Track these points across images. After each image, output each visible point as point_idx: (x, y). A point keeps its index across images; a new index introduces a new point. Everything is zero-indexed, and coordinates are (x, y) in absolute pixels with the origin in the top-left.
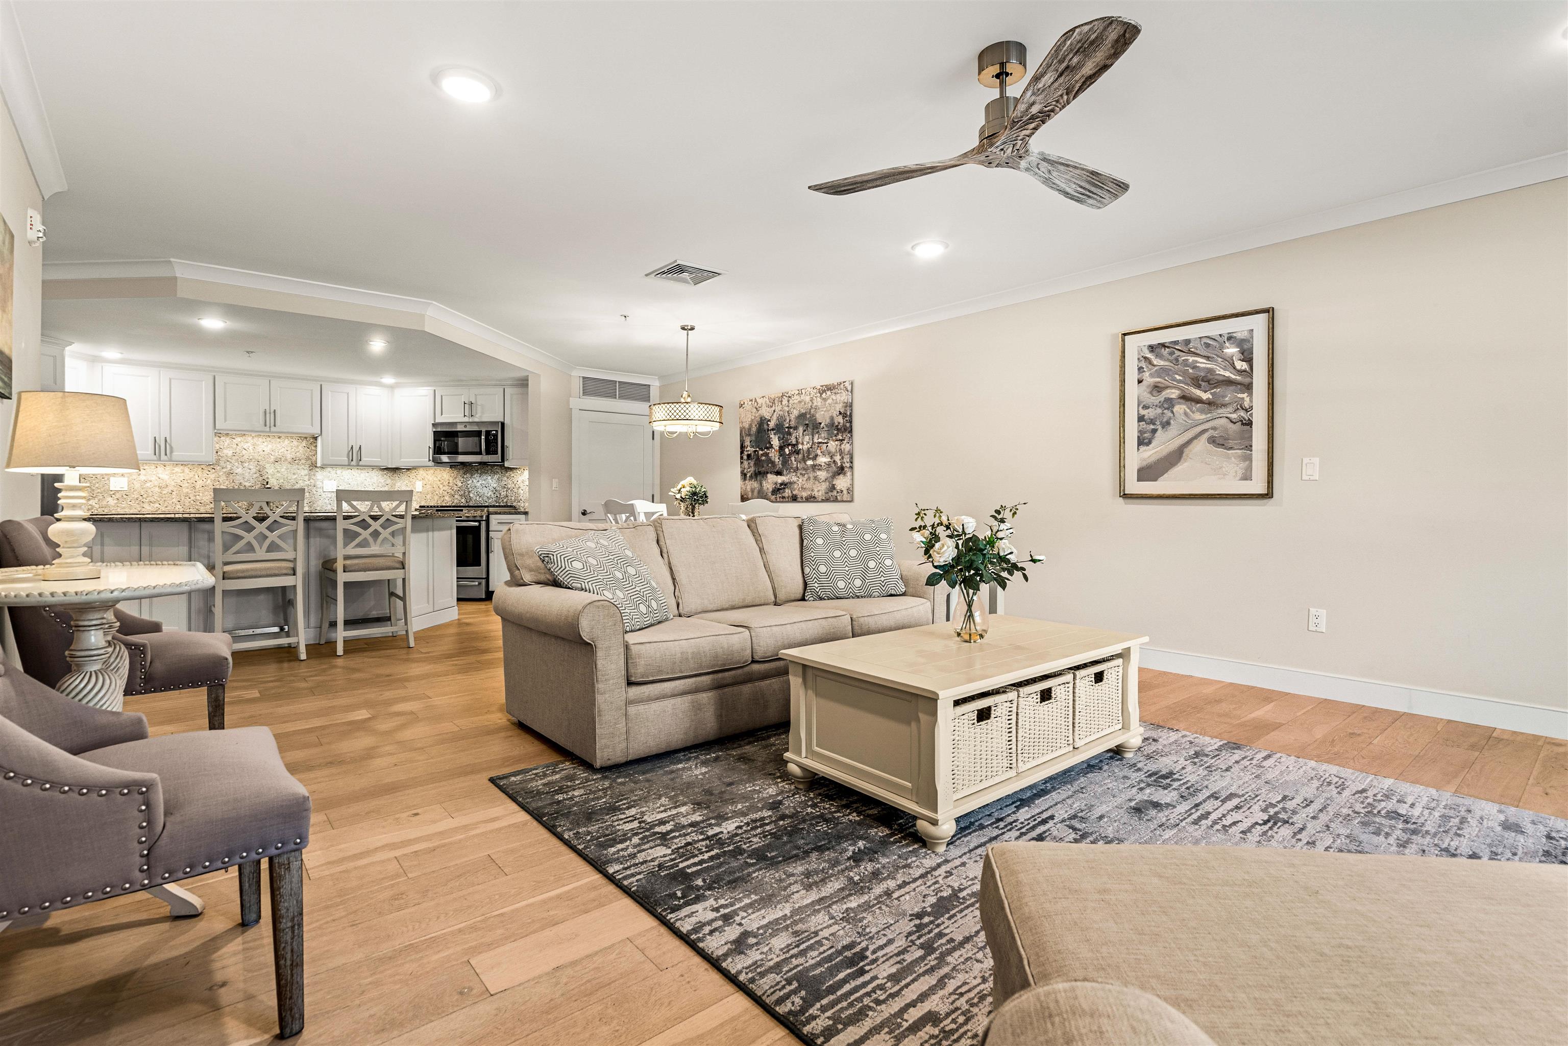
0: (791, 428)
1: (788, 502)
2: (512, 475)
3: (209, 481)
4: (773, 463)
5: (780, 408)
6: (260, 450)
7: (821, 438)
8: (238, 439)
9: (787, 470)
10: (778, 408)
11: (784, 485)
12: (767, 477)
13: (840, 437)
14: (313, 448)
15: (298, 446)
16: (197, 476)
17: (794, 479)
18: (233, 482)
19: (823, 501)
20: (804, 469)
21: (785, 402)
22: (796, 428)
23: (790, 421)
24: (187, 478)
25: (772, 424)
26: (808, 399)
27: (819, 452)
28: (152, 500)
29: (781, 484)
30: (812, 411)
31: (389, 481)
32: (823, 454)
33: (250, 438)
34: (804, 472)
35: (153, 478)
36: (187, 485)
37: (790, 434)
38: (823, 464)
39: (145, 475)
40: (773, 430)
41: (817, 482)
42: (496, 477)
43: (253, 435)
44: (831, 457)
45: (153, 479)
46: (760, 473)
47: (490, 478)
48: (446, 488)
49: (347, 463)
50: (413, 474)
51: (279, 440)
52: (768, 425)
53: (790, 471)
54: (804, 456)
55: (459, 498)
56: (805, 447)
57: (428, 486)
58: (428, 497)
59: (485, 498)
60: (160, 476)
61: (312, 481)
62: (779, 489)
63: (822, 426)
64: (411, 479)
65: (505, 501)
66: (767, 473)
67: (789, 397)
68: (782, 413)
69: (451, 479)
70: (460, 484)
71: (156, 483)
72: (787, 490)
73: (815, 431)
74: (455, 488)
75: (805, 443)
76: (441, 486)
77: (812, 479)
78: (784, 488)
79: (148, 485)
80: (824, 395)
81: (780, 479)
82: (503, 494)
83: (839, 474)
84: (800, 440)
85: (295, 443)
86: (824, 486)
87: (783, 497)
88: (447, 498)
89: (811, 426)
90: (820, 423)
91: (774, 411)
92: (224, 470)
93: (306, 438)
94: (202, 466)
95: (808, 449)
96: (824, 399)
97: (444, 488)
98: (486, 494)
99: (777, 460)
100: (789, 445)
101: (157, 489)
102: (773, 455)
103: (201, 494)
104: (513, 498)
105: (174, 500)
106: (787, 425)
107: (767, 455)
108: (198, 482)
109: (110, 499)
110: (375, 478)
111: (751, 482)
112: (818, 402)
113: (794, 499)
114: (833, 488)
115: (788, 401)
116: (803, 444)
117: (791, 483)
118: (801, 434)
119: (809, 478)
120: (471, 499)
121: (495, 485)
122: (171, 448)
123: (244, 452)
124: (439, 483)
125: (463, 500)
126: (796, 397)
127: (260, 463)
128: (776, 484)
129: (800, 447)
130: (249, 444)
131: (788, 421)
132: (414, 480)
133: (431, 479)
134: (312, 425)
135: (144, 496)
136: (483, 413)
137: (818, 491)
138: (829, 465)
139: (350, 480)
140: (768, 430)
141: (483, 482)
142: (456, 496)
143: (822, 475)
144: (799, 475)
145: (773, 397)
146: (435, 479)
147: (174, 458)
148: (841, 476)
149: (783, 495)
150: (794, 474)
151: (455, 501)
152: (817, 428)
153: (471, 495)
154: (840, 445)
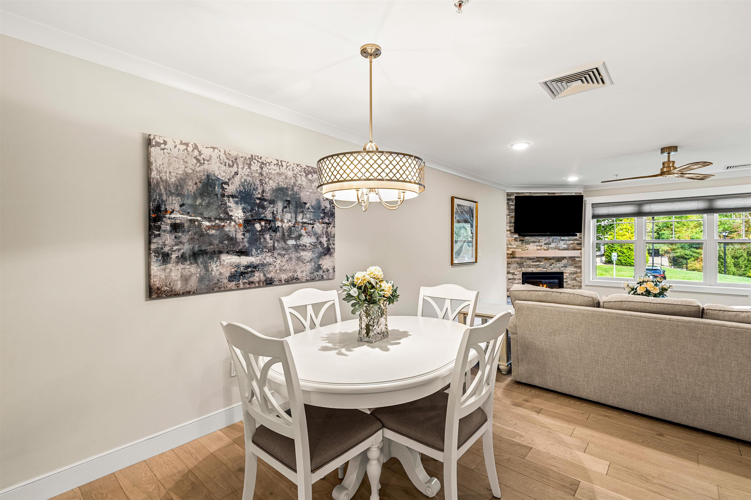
0: (265, 200)
1: (259, 287)
4: (232, 240)
5: (246, 171)
7: (306, 218)
9: (257, 250)
10: (244, 172)
11: (254, 267)
12: (219, 258)
13: (326, 220)
17: (269, 260)
19: (307, 281)
20: (284, 249)
21: (255, 167)
22: (272, 202)
23: (263, 191)
25: (231, 189)
26: (290, 174)
27: (303, 232)
29: (247, 267)
30: (296, 189)
32: (308, 234)
34: (283, 252)
37: (264, 208)
38: (308, 245)
40: (233, 196)
41: (300, 263)
44: (317, 239)
46: (203, 253)
52: (223, 189)
53: (262, 251)
54: (283, 234)
56: (286, 225)
62: (242, 274)
63: (307, 206)
66: (221, 252)
67: (263, 163)
68: (249, 179)
72: (257, 274)
73: (299, 210)
75: (286, 221)
77: (294, 260)
78: (254, 271)
80: (310, 176)
81: (244, 260)
83: (325, 255)
84: (279, 217)
86: (309, 267)
87: (251, 283)
89: (293, 203)
90: (306, 204)
91: (236, 173)
95: (290, 228)
96: (309, 180)
99: (240, 236)
100: (262, 220)
102: (233, 229)
106: (259, 196)
107: (220, 228)
111: (181, 266)
112: (302, 180)
113: (269, 282)
114: (319, 267)
115: (262, 168)
116: (282, 221)
117: (263, 265)
118: (280, 210)
119: (291, 259)
126: (272, 166)
128: (238, 266)
129: (279, 224)
131: (260, 191)
137: (302, 272)
138: (315, 246)
140: (223, 195)
143: (307, 255)
144: (276, 255)
145: (234, 153)
148: (327, 257)
149: (251, 279)
150: (269, 254)
152: (301, 207)
154: (327, 228)
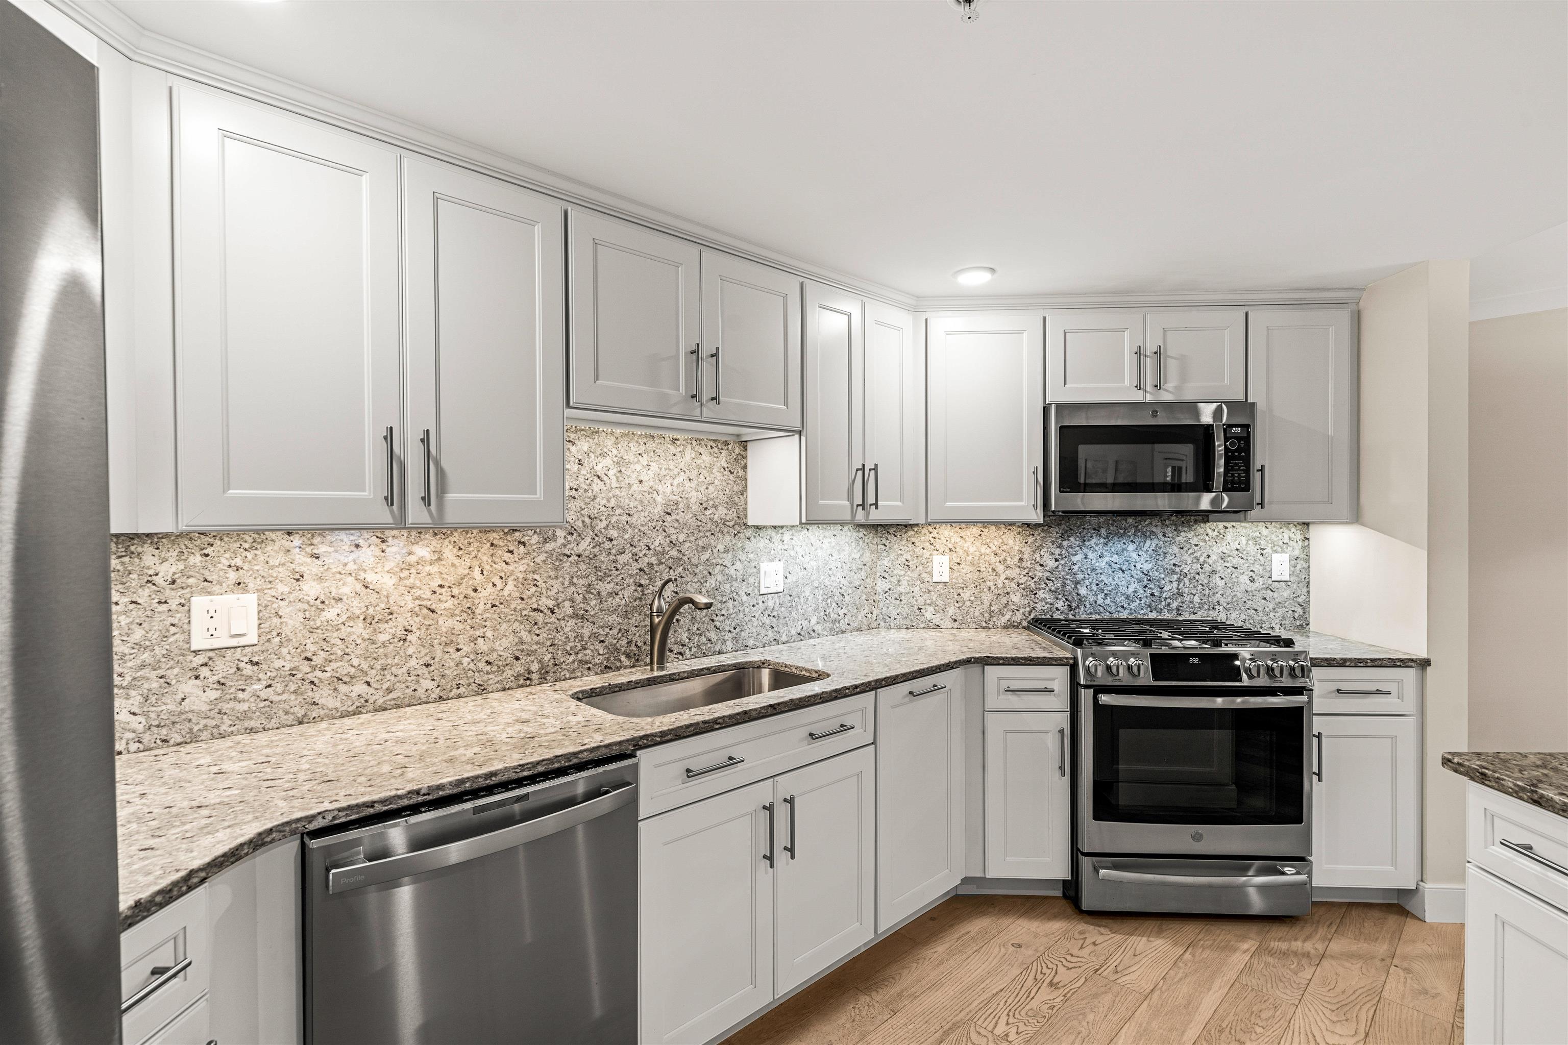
2: (1194, 541)
3: (510, 586)
6: (633, 480)
8: (584, 445)
14: (741, 473)
15: (711, 468)
16: (477, 571)
18: (572, 584)
24: (451, 579)
28: (343, 669)
31: (867, 557)
33: (610, 442)
35: (348, 587)
36: (449, 604)
39: (320, 579)
42: (1150, 544)
43: (618, 431)
45: (346, 590)
47: (1131, 547)
48: (1014, 573)
49: (848, 516)
50: (923, 538)
51: (672, 449)
55: (1050, 598)
57: (965, 568)
58: (967, 595)
59: (1120, 599)
60: (370, 577)
61: (738, 565)
64: (918, 551)
65: (1174, 605)
69: (1027, 550)
70: (1051, 564)
71: (357, 607)
74: (1039, 573)
76: (1000, 568)
79: (330, 614)
82: (1170, 587)
85: (706, 458)
88: (1016, 598)
92: (550, 546)
93: (726, 443)
94: (493, 536)
97: (1009, 573)
98: (1123, 589)
101: (359, 628)
103: (489, 634)
104: (1196, 599)
105: (413, 663)
108: (483, 594)
109: (189, 687)
110: (846, 548)
120: (1081, 600)
121: (1147, 567)
122: (441, 473)
123: (597, 486)
124: (993, 559)
125: (1060, 604)
127: (633, 520)
130: (608, 462)
132: (926, 554)
133: (972, 549)
134: (786, 404)
135: (317, 660)
136: (1184, 377)
139: (807, 558)
141: (1115, 558)
142: (1041, 594)
146: (984, 549)
147: (452, 516)
151: (1039, 606)
153: (1083, 591)
